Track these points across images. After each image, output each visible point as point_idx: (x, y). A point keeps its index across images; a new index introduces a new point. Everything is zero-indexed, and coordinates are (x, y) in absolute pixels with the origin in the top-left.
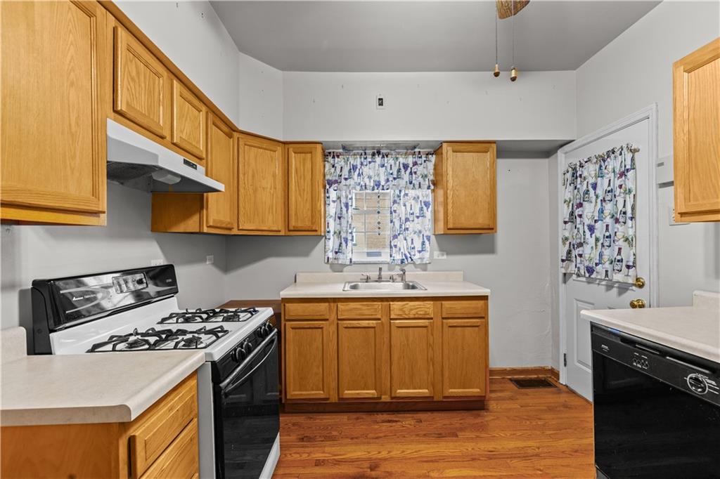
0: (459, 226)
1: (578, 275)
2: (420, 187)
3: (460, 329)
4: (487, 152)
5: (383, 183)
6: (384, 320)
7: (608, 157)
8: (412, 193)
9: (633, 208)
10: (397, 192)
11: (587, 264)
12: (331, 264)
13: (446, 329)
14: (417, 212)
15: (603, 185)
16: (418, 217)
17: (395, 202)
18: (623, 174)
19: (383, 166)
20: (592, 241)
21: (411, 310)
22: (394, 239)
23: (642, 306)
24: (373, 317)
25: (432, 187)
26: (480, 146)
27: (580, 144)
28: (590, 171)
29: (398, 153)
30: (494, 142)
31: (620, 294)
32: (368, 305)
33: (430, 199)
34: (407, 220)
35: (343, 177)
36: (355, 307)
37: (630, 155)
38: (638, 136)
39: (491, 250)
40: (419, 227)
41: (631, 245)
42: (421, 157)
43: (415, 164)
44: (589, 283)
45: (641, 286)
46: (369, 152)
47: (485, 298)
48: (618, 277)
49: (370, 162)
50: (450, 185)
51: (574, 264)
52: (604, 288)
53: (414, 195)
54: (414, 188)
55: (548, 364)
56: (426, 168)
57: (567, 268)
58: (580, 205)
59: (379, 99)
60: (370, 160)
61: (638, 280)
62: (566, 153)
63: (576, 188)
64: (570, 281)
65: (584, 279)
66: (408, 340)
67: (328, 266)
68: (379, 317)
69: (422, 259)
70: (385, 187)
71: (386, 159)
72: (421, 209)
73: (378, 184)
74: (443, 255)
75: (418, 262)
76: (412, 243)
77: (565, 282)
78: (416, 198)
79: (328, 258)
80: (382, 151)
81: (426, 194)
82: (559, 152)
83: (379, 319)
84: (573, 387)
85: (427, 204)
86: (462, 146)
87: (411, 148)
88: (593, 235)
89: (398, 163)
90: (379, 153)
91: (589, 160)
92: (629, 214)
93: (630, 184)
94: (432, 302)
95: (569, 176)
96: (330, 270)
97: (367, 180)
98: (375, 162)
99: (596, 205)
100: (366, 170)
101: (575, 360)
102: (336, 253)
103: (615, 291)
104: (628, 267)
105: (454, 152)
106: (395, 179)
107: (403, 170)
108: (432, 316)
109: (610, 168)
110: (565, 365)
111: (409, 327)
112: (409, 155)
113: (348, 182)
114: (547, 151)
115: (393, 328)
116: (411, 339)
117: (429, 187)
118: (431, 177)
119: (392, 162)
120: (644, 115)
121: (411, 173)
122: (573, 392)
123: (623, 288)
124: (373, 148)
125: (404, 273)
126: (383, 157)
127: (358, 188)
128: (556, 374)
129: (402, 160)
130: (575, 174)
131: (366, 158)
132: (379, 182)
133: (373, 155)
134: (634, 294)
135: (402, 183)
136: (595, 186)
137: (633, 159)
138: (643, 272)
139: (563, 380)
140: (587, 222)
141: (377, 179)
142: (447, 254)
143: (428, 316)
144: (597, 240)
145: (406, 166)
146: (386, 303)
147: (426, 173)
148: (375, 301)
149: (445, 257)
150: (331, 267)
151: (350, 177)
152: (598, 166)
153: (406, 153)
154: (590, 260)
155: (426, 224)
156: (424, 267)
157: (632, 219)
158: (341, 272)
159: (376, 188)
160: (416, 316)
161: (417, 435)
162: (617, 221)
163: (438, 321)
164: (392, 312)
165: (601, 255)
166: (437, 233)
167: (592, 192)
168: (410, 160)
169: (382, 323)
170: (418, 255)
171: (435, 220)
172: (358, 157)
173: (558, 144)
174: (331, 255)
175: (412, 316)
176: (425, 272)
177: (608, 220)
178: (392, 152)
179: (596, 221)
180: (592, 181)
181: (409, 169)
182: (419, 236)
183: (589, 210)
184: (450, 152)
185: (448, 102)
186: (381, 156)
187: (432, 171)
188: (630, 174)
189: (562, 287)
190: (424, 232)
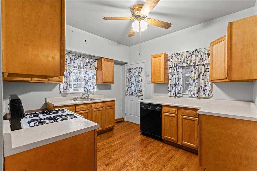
0: (106, 82)
1: (129, 94)
2: (93, 69)
3: (109, 109)
4: (112, 62)
5: (82, 67)
6: (90, 110)
7: (137, 68)
8: (90, 71)
9: (142, 80)
10: (86, 70)
11: (132, 92)
12: (61, 94)
13: (106, 110)
14: (92, 77)
15: (136, 74)
16: (92, 78)
17: (85, 73)
18: (140, 73)
19: (82, 61)
20: (133, 86)
21: (98, 106)
22: (85, 85)
23: (143, 99)
24: (87, 109)
25: (97, 70)
26: (111, 60)
27: (130, 64)
28: (133, 71)
29: (87, 58)
30: (113, 60)
31: (138, 98)
32: (86, 106)
33: (96, 73)
34: (89, 79)
35: (68, 62)
36: (82, 107)
37: (141, 69)
38: (142, 65)
39: (110, 88)
40: (92, 82)
41: (141, 87)
42: (93, 60)
43: (92, 62)
44: (132, 96)
45: (142, 96)
46: (77, 55)
47: (114, 101)
48: (139, 94)
49: (77, 59)
50: (104, 70)
51: (129, 92)
52: (135, 97)
53: (91, 71)
54: (91, 69)
55: (121, 117)
56: (95, 63)
57: (127, 93)
58: (130, 78)
59: (85, 40)
60: (77, 58)
61: (142, 94)
62: (127, 65)
63: (129, 74)
64: (127, 96)
65: (131, 95)
66: (97, 115)
67: (60, 94)
68: (89, 109)
69: (93, 91)
70: (83, 68)
71: (83, 59)
72: (93, 76)
73: (80, 67)
74: (98, 90)
75: (92, 92)
76: (90, 86)
77: (126, 96)
78: (91, 73)
79: (61, 92)
80: (82, 56)
81: (94, 72)
82: (125, 65)
83: (89, 110)
84: (127, 121)
85: (95, 75)
86: (107, 59)
87: (91, 57)
88: (134, 85)
89: (86, 60)
90: (81, 56)
91: (133, 68)
92: (141, 81)
93: (141, 75)
94: (103, 103)
95: (128, 71)
96: (61, 96)
97: (76, 65)
98: (79, 59)
99: (134, 79)
100: (76, 61)
101: (128, 114)
102: (65, 90)
103: (137, 97)
104: (141, 92)
105: (105, 61)
106: (86, 66)
107: (88, 63)
108: (103, 107)
109: (137, 71)
110: (126, 116)
111: (97, 111)
112: (90, 59)
113: (70, 65)
114: (122, 64)
115: (93, 111)
116: (97, 114)
117: (95, 70)
118: (96, 67)
119: (85, 60)
120: (143, 62)
121: (90, 65)
122: (128, 122)
123: (139, 96)
124: (79, 54)
125: (89, 96)
126: (82, 58)
127: (73, 67)
128: (124, 119)
129: (88, 60)
130: (129, 71)
131: (76, 57)
132: (81, 66)
133: (79, 56)
134: (141, 97)
135: (88, 67)
136: (134, 74)
137: (142, 70)
138: (143, 93)
139: (125, 120)
140: (132, 82)
141: (80, 65)
142: (100, 90)
143: (102, 107)
144: (134, 86)
145: (89, 62)
146: (90, 105)
147: (94, 65)
148: (87, 104)
149: (99, 91)
150: (61, 95)
151: (70, 63)
152: (134, 70)
153: (89, 58)
154: (133, 91)
155: (94, 81)
156: (93, 94)
157: (141, 82)
158: (66, 96)
159: (80, 68)
160: (99, 107)
161: (102, 140)
162: (139, 82)
163: (104, 108)
164: (93, 107)
165: (135, 89)
166: (97, 83)
167: (133, 75)
168: (90, 60)
169: (89, 111)
170: (92, 90)
171: (97, 80)
172: (73, 56)
173: (125, 63)
174: (62, 90)
175: (98, 108)
176: (93, 95)
177: (137, 82)
178: (85, 57)
179: (134, 82)
180: (133, 73)
181: (90, 63)
182: (92, 84)
183: (133, 80)
184: (104, 61)
185: (104, 47)
186: (81, 57)
187: (97, 65)
188: (141, 73)
189: (125, 97)
190: (94, 83)
